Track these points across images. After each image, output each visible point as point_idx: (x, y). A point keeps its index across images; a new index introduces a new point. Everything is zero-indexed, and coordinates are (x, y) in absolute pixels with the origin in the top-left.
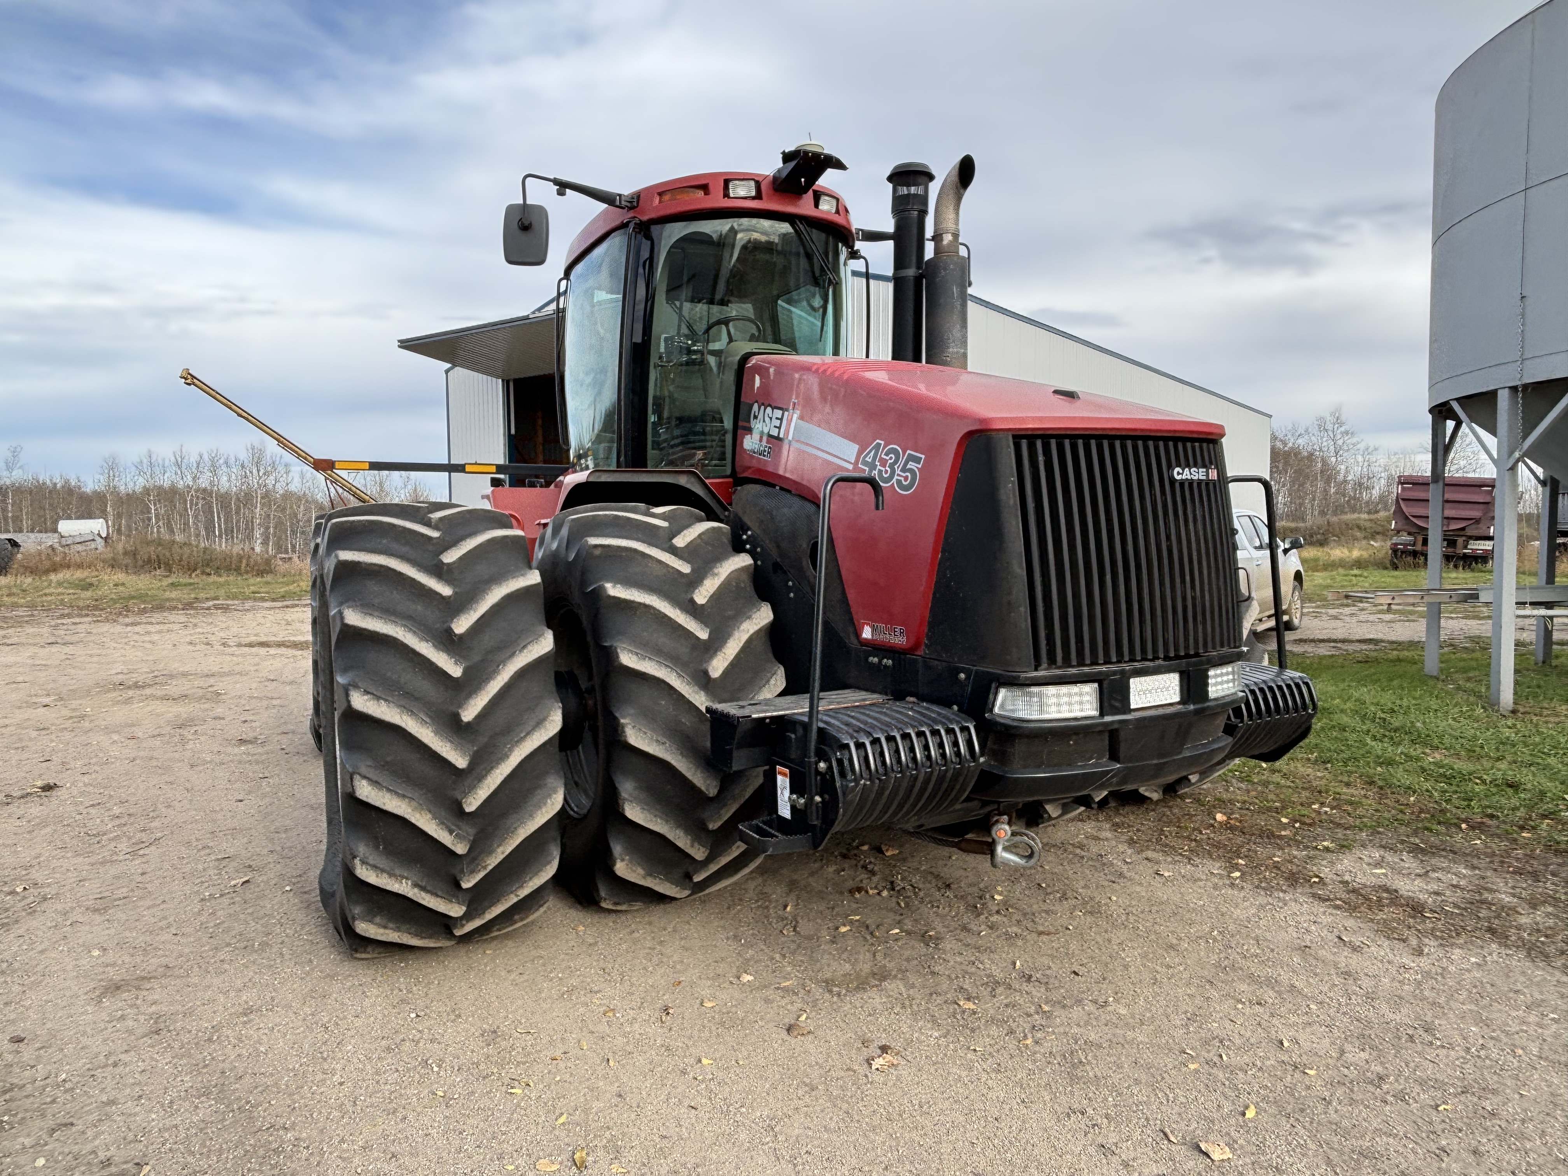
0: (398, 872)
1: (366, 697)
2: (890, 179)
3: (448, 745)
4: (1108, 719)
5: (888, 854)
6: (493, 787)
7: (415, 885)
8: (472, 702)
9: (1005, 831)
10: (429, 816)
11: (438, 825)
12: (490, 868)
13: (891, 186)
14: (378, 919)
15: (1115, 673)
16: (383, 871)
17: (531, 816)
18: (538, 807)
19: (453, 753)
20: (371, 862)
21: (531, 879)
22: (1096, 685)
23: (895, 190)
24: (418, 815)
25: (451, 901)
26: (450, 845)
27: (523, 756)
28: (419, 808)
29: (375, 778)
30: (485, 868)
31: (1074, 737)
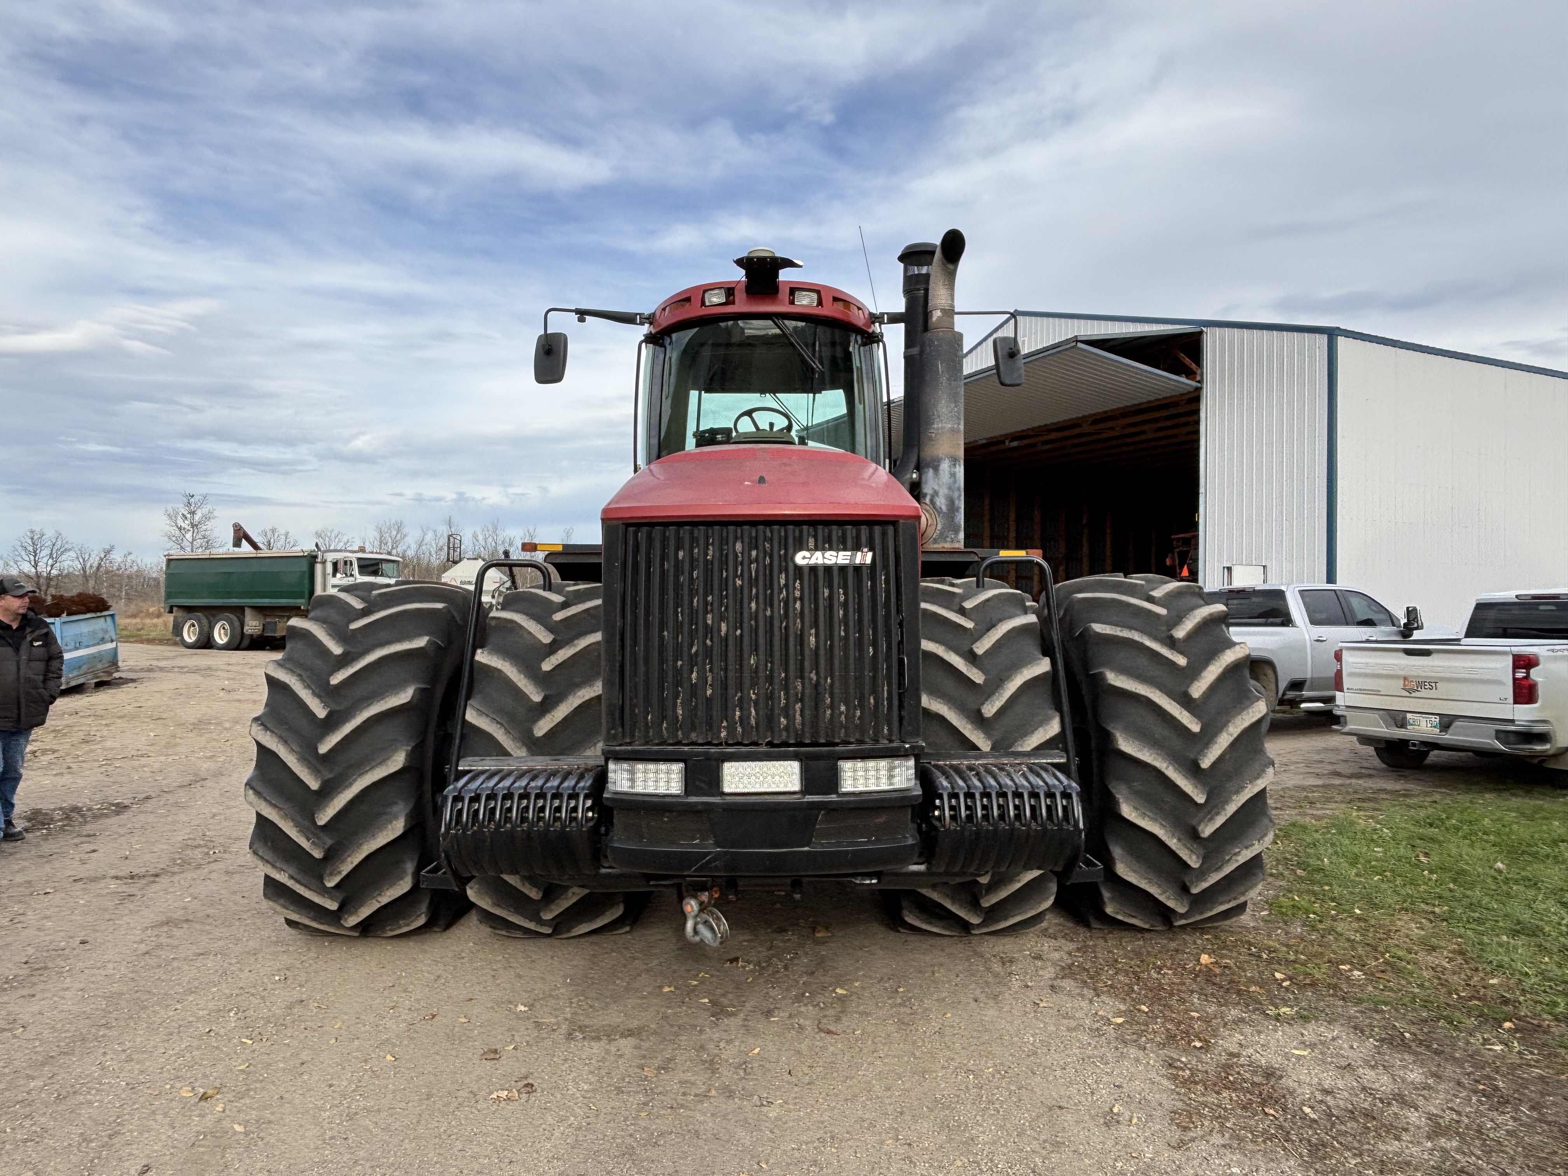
0: (278, 865)
1: (259, 728)
2: (901, 259)
3: (306, 770)
4: (693, 799)
5: (818, 935)
6: (337, 809)
7: (291, 877)
8: (329, 738)
9: (692, 907)
10: (292, 824)
11: (298, 832)
12: (344, 873)
13: (902, 265)
14: (282, 901)
15: (698, 754)
16: (267, 862)
17: (373, 836)
18: (381, 829)
19: (308, 777)
20: (260, 854)
21: (388, 889)
22: (681, 765)
23: (906, 270)
24: (283, 822)
25: (324, 896)
26: (308, 849)
27: (363, 787)
28: (285, 816)
29: (258, 788)
30: (340, 873)
31: (667, 814)
